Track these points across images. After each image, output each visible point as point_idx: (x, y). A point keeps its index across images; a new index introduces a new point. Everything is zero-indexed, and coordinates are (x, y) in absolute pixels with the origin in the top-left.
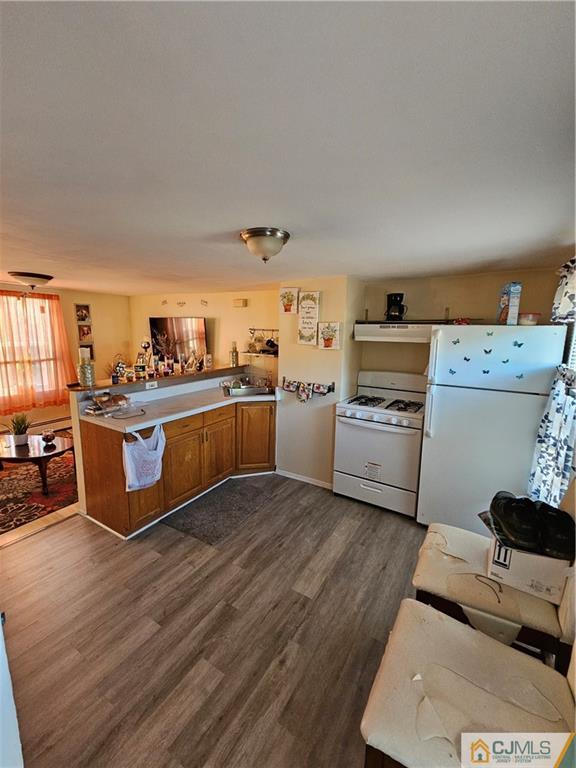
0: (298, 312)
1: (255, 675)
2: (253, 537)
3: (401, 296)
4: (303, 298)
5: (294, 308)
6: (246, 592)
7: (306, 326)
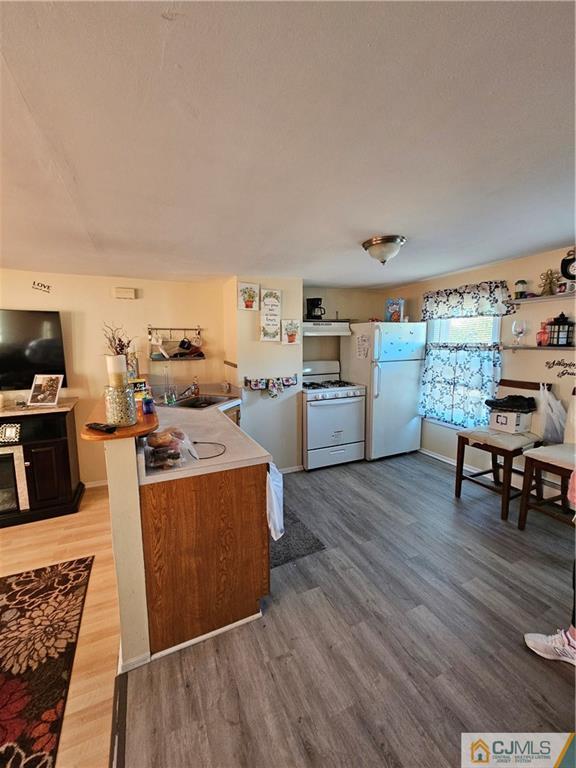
0: (260, 309)
3: (320, 300)
4: (266, 296)
5: (255, 305)
7: (270, 323)
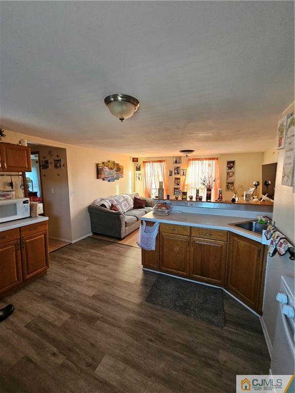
0: (285, 145)
1: (54, 341)
2: (156, 319)
4: (289, 127)
6: (107, 325)
7: (288, 162)
